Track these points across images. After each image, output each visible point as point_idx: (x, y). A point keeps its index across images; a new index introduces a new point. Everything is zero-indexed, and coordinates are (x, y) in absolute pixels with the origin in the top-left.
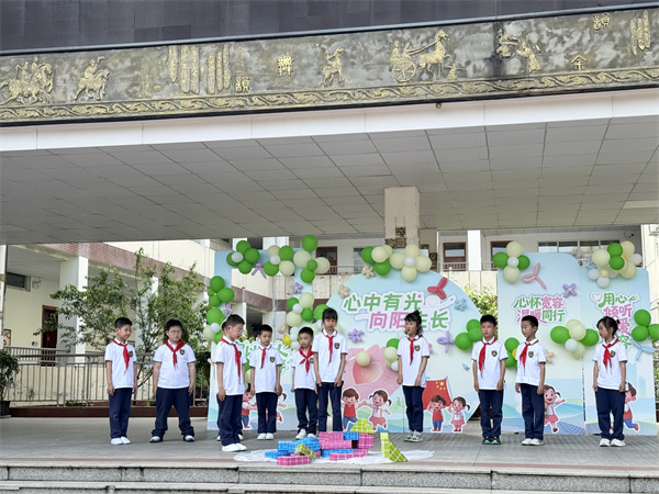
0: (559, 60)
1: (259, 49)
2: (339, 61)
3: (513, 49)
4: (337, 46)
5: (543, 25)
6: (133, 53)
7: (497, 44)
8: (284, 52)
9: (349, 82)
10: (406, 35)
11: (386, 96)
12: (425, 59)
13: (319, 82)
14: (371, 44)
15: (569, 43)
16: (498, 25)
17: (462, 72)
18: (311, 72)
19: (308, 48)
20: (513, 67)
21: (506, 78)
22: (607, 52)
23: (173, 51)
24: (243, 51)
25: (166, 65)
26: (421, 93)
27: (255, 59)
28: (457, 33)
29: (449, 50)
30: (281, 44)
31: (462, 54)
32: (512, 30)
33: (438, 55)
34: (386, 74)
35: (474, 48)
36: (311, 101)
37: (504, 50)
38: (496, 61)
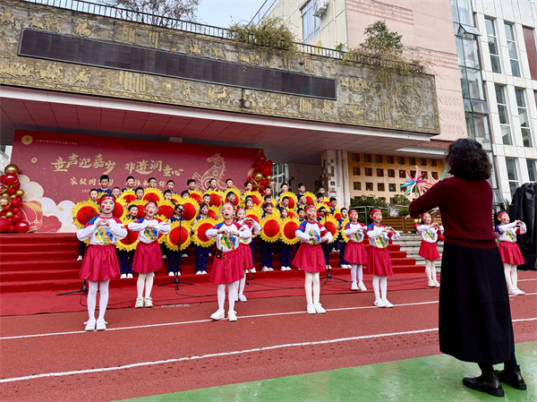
0: (261, 105)
1: (158, 79)
2: (189, 90)
3: (248, 98)
4: (189, 85)
5: (256, 92)
6: (103, 70)
7: (243, 96)
8: (168, 82)
9: (193, 99)
10: (214, 86)
11: (206, 106)
12: (220, 96)
13: (181, 96)
14: (201, 87)
15: (264, 100)
16: (243, 89)
17: (231, 102)
18: (178, 92)
19: (178, 83)
20: (247, 104)
21: (245, 108)
22: (274, 105)
23: (121, 73)
24: (152, 79)
25: (118, 77)
26: (218, 107)
27: (156, 82)
28: (230, 89)
29: (228, 94)
30: (167, 79)
31: (232, 97)
32: (247, 92)
33: (224, 95)
34: (206, 98)
35: (235, 95)
36: (178, 103)
37: (245, 98)
38: (242, 101)
